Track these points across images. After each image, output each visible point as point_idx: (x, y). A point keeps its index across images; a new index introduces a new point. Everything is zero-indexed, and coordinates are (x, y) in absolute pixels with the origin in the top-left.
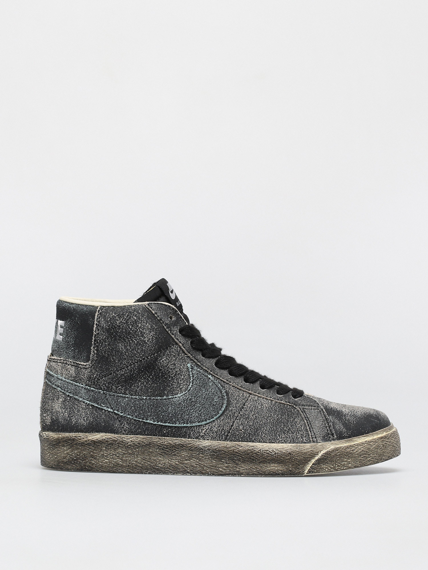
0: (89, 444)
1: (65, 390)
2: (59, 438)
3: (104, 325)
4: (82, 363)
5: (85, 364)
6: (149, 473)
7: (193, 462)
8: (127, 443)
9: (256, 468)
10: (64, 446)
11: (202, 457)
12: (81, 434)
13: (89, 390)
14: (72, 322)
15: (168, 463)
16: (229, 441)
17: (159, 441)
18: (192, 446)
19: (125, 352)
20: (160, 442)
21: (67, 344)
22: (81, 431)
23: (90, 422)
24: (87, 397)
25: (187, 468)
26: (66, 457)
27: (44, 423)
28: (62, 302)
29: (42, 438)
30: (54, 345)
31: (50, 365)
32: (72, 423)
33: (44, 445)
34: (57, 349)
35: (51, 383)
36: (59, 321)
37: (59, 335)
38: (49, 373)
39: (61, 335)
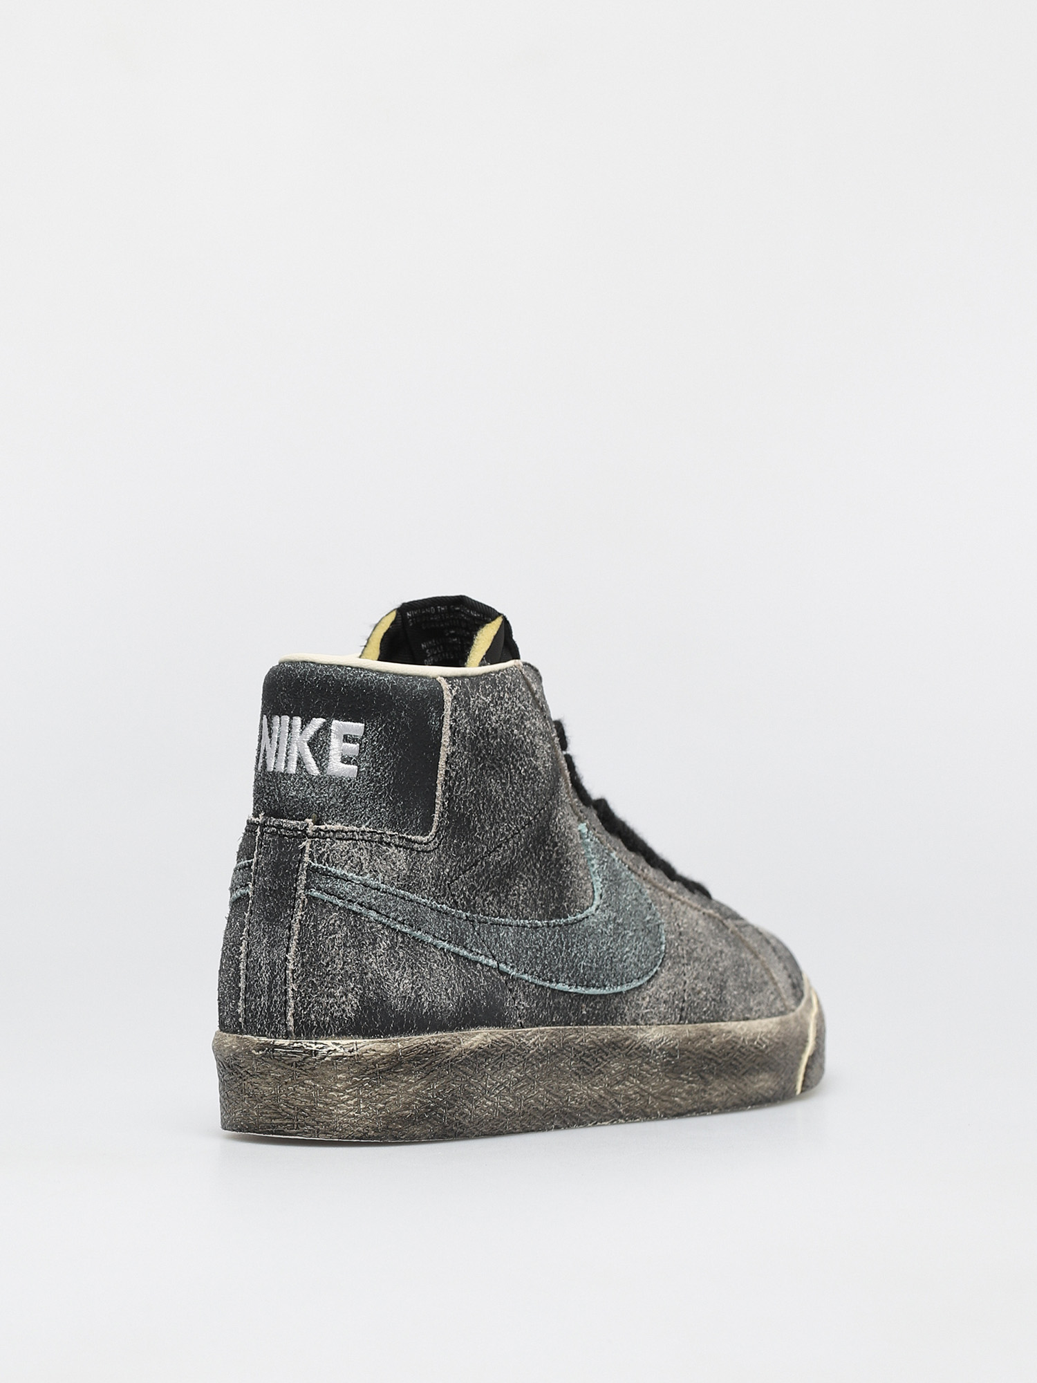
0: (466, 1062)
1: (389, 917)
2: (396, 1051)
3: (466, 728)
4: (419, 838)
5: (425, 839)
6: (557, 1128)
7: (630, 1087)
8: (529, 1051)
9: (739, 1088)
10: (409, 1073)
11: (647, 1072)
12: (445, 1036)
13: (440, 912)
14: (390, 723)
15: (588, 1095)
16: (688, 1024)
17: (577, 1038)
18: (630, 1044)
19: (504, 803)
20: (579, 1040)
21: (374, 786)
22: (444, 1028)
23: (459, 999)
24: (442, 932)
25: (619, 1104)
26: (410, 1104)
27: (326, 1014)
28: (350, 669)
29: (325, 1057)
30: (322, 793)
31: (323, 850)
32: (422, 1006)
33: (330, 1077)
34: (341, 803)
35: (339, 898)
36: (335, 722)
37: (343, 762)
38: (330, 871)
39: (349, 763)
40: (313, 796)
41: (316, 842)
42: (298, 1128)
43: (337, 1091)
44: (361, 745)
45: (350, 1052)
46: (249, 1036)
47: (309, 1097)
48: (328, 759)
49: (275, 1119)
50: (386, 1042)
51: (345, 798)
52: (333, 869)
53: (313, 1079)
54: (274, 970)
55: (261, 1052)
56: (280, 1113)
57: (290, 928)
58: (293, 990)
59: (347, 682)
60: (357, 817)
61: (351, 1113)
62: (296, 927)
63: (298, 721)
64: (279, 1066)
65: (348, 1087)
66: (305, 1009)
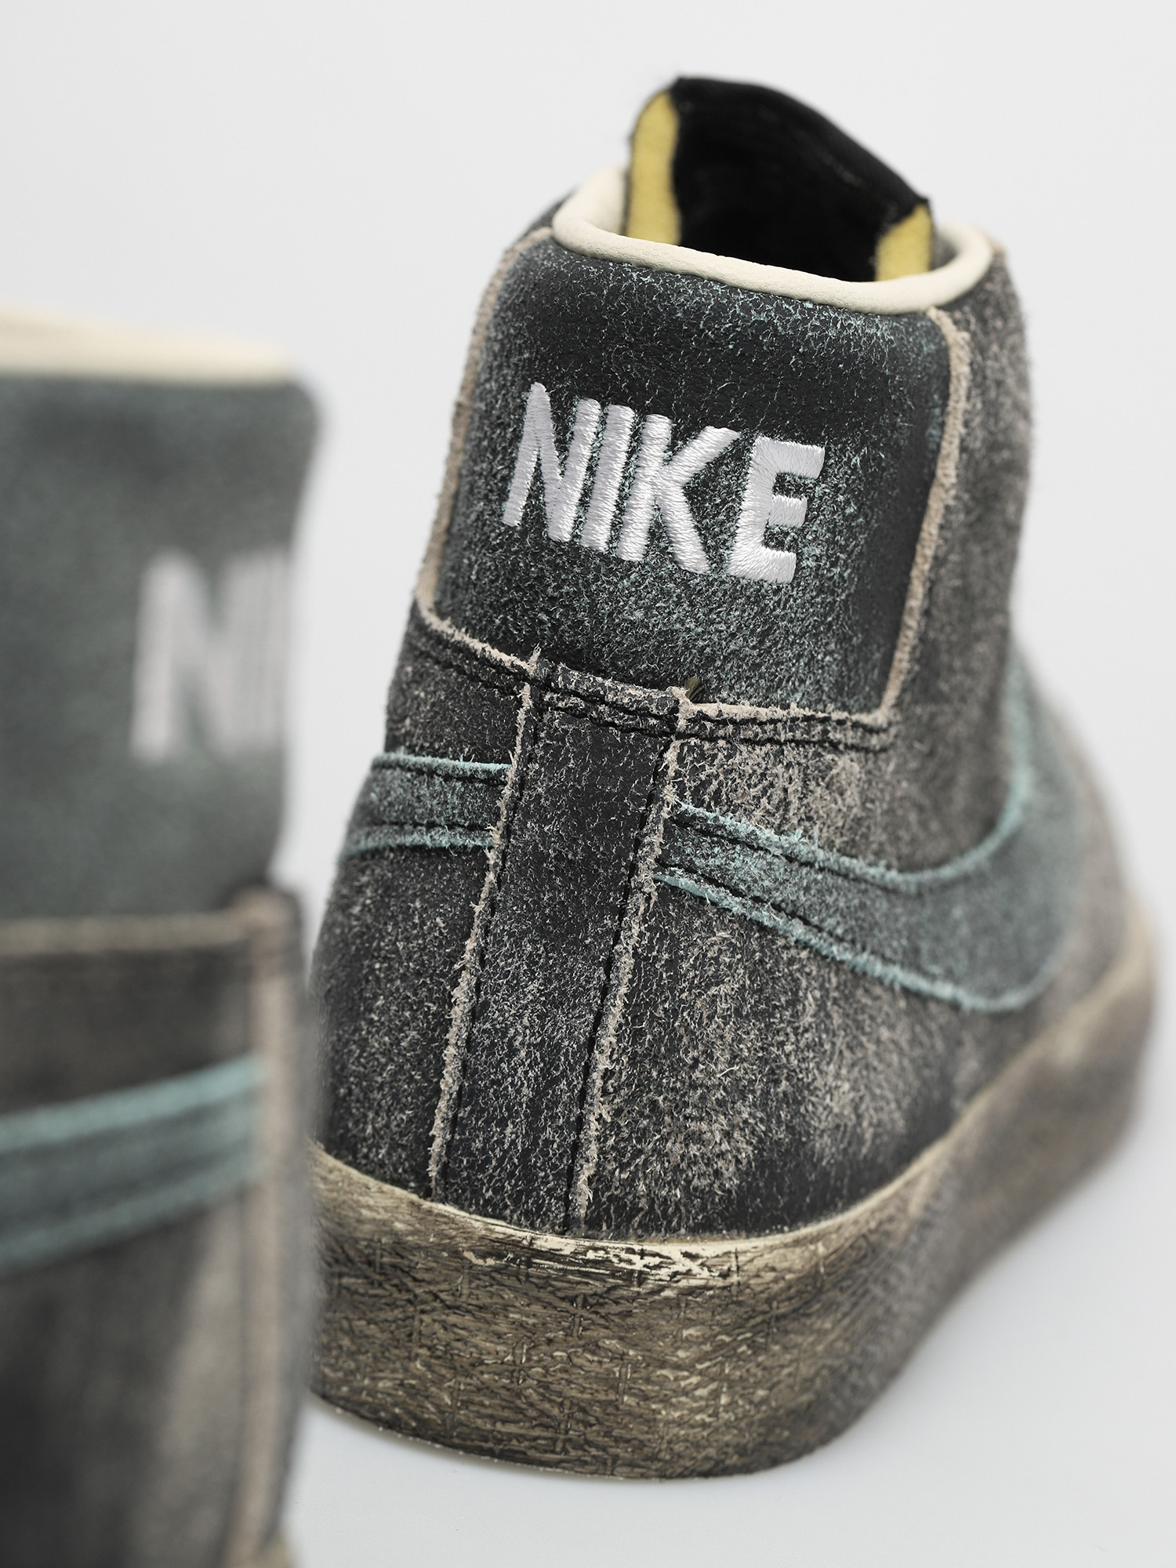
1: (823, 931)
4: (873, 718)
5: (882, 719)
10: (827, 1309)
13: (888, 890)
14: (875, 445)
21: (821, 602)
23: (910, 1100)
24: (894, 944)
26: (812, 1378)
27: (675, 1183)
28: (810, 306)
29: (662, 1288)
30: (713, 622)
31: (708, 770)
33: (665, 1336)
34: (754, 648)
35: (736, 893)
36: (762, 441)
37: (767, 545)
38: (723, 827)
39: (780, 545)
40: (686, 624)
41: (691, 750)
42: (565, 1451)
43: (677, 1367)
44: (811, 501)
45: (725, 1275)
46: (449, 1209)
47: (611, 1384)
48: (733, 535)
49: (504, 1421)
50: (797, 1243)
51: (764, 635)
52: (727, 821)
53: (621, 1339)
54: (552, 1064)
55: (491, 1262)
56: (521, 1411)
57: (609, 965)
58: (600, 1119)
59: (808, 342)
60: (781, 680)
61: (698, 1417)
62: (626, 962)
63: (660, 427)
64: (538, 1299)
65: (700, 1360)
66: (623, 1167)
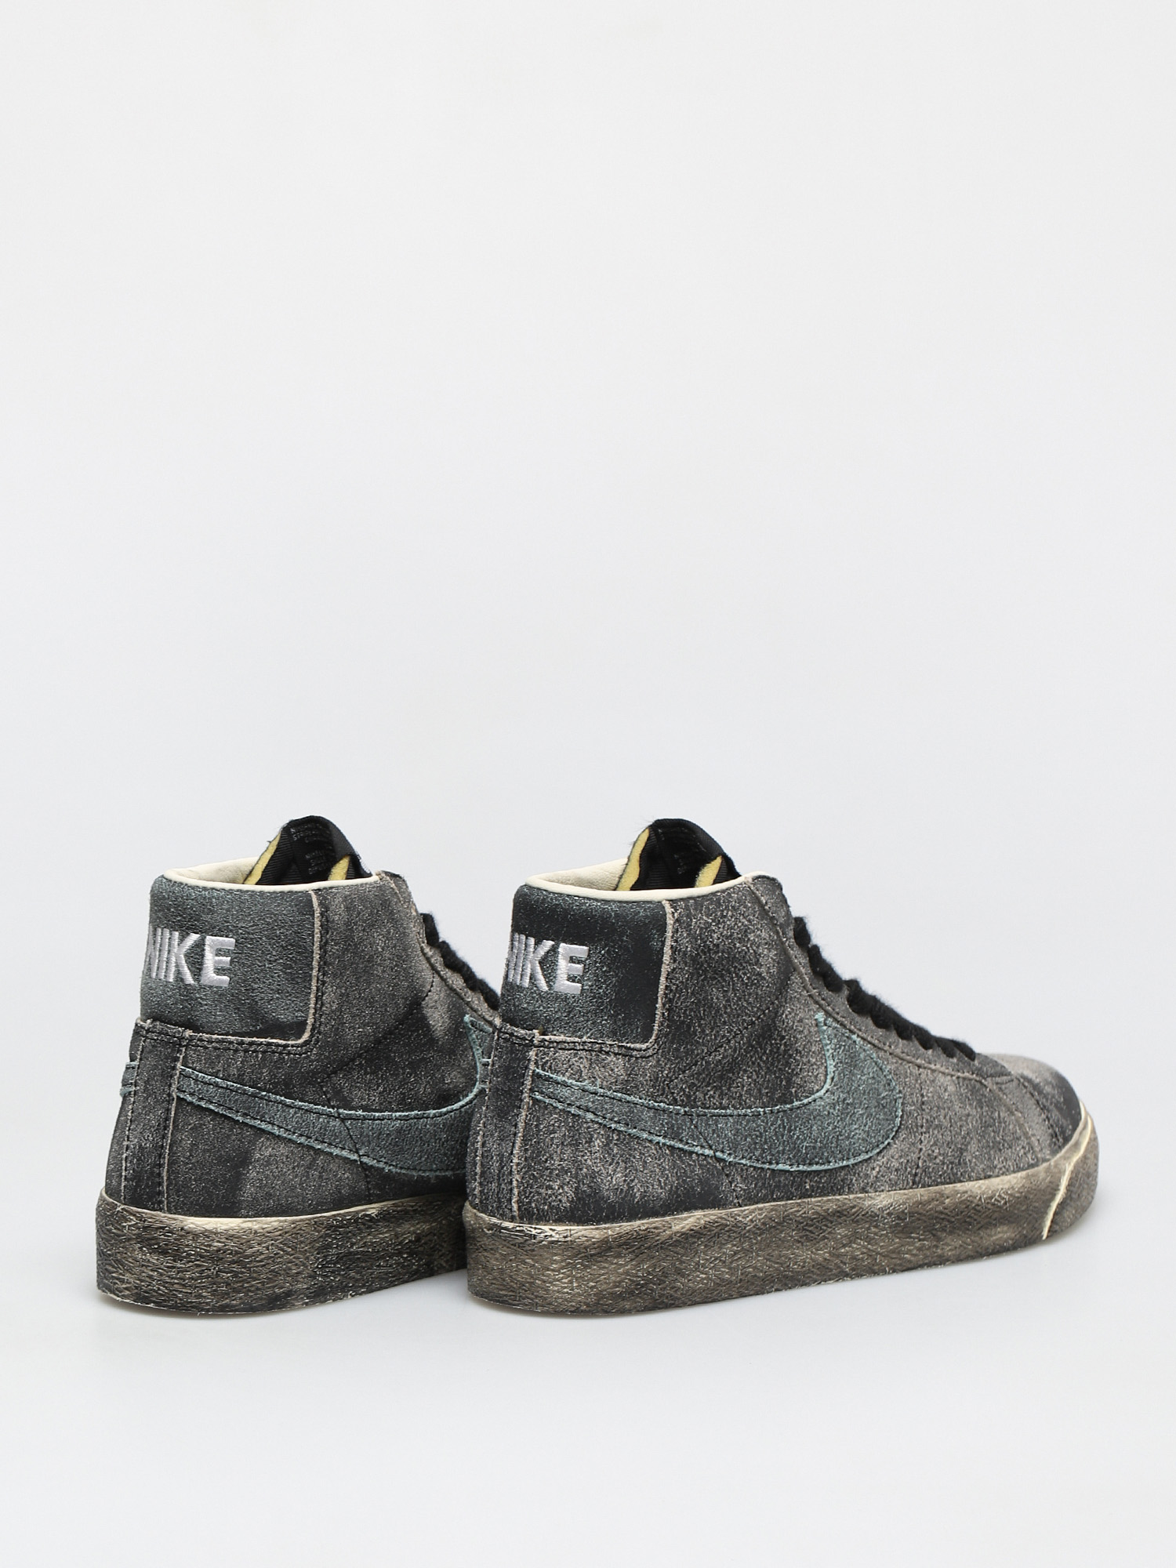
0: (677, 1243)
1: (605, 1118)
2: (606, 1237)
3: (687, 947)
4: (638, 1046)
5: (644, 1046)
6: (777, 1290)
7: (858, 1248)
8: (745, 1228)
9: (973, 1242)
10: (619, 1256)
11: (875, 1234)
12: (656, 1221)
13: (657, 1110)
14: (612, 947)
15: (811, 1259)
16: (921, 1187)
17: (798, 1211)
18: (858, 1211)
19: (725, 1008)
20: (801, 1213)
21: (596, 1002)
22: (656, 1214)
23: (672, 1187)
24: (657, 1128)
25: (845, 1264)
26: (620, 1282)
27: (545, 1204)
28: (577, 898)
29: (543, 1241)
30: (549, 1008)
31: (547, 1058)
32: (633, 1196)
33: (547, 1259)
34: (566, 1016)
35: (560, 1102)
36: (562, 945)
37: (568, 980)
38: (552, 1078)
39: (574, 981)
40: (542, 1010)
41: (541, 1051)
42: (519, 1300)
43: (553, 1270)
44: (585, 965)
45: (565, 1237)
46: (484, 1215)
47: (529, 1274)
48: (555, 977)
49: (502, 1290)
50: (597, 1229)
51: (570, 1012)
52: (554, 1076)
53: (532, 1259)
54: (502, 1161)
55: (490, 1232)
56: (505, 1286)
57: (516, 1126)
58: (517, 1180)
59: (574, 911)
60: (580, 1029)
61: (565, 1290)
62: (521, 1125)
63: (532, 941)
64: (505, 1245)
65: (563, 1268)
66: (527, 1198)
